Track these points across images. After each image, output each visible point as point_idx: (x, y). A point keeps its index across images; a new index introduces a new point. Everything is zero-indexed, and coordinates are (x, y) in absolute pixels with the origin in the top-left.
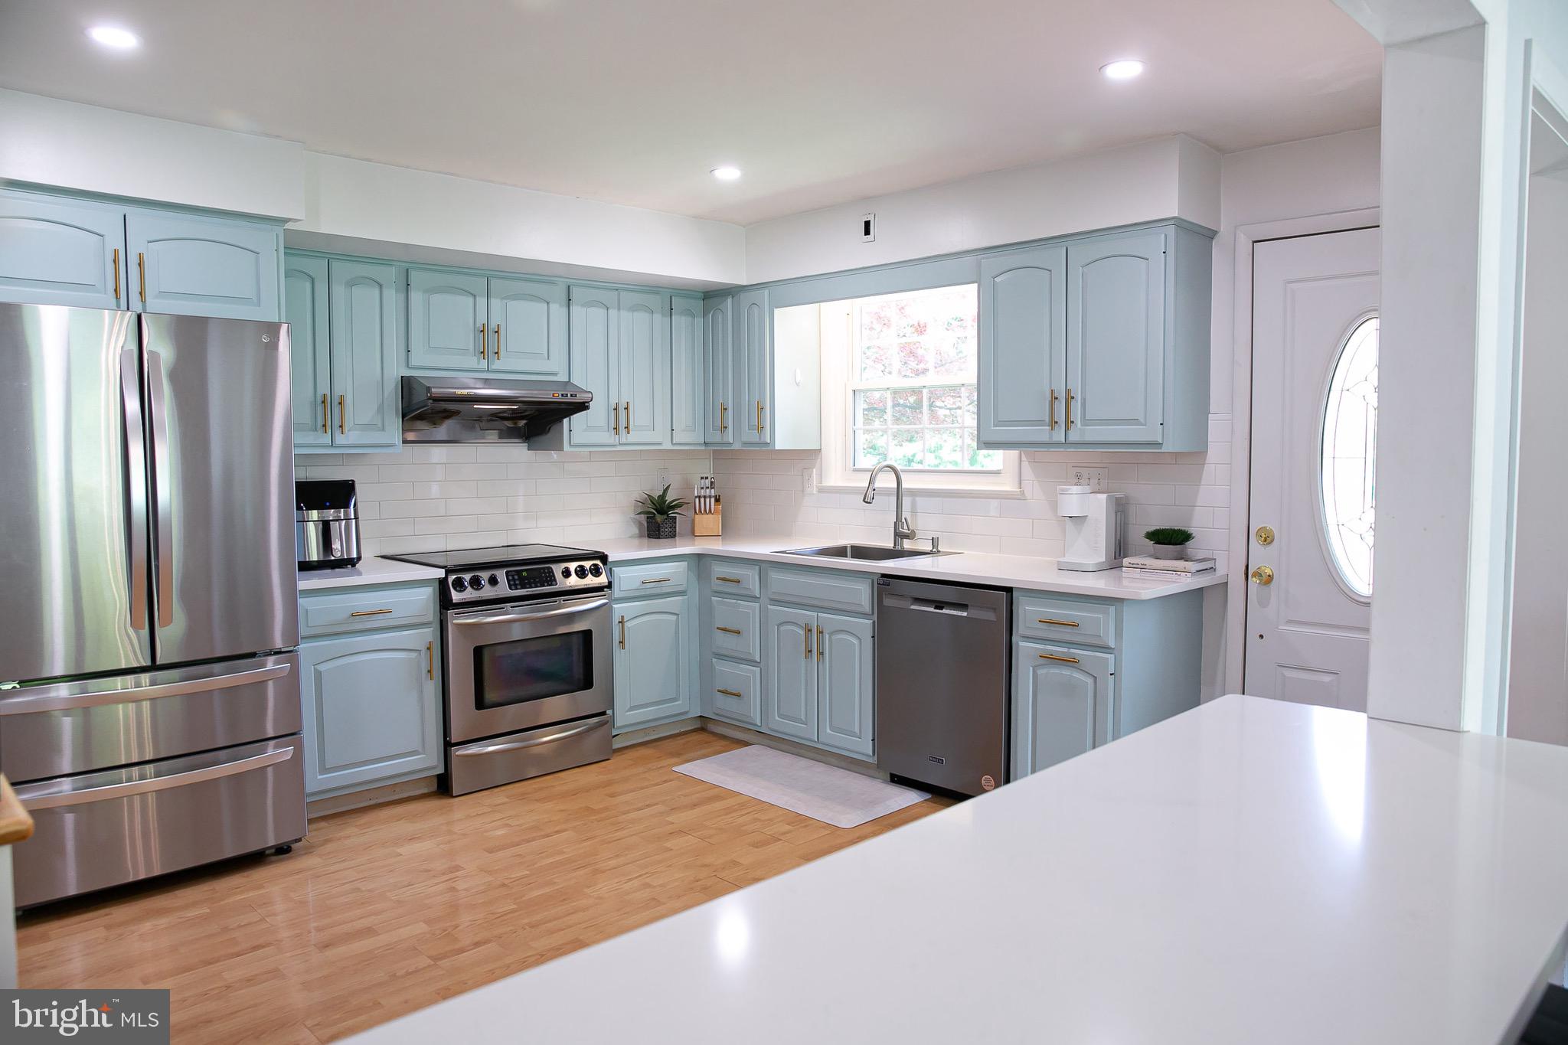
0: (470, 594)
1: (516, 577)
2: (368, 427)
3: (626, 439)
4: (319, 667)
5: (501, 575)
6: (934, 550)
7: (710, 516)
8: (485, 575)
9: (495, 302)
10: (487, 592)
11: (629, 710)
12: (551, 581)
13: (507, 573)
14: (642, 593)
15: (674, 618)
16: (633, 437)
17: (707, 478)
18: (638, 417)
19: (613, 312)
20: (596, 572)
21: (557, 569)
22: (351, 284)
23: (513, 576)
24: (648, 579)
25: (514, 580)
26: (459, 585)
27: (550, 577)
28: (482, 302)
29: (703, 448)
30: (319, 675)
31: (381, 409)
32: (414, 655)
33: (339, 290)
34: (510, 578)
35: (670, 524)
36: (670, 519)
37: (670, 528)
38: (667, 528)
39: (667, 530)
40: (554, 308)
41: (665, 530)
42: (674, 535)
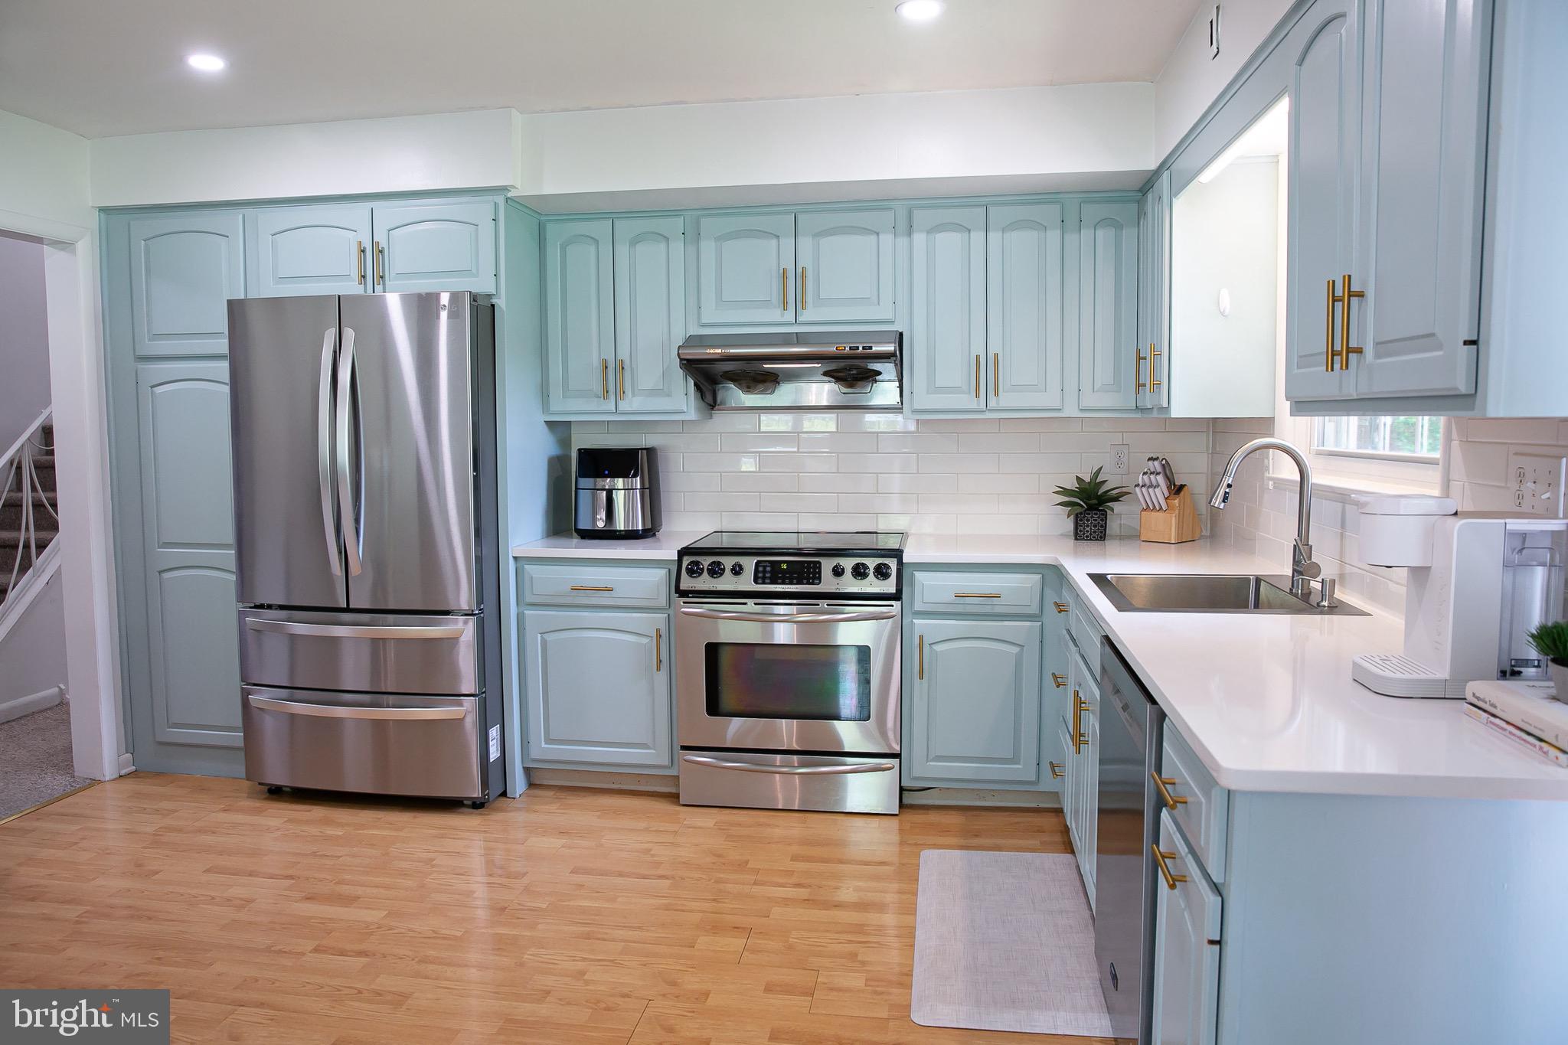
0: (705, 583)
1: (768, 569)
2: (653, 392)
3: (998, 403)
4: (549, 637)
5: (749, 564)
7: (1160, 514)
8: (728, 562)
9: (805, 243)
10: (727, 583)
11: (932, 760)
12: (814, 578)
13: (758, 564)
14: (960, 609)
15: (1015, 650)
16: (1007, 399)
17: (1157, 459)
19: (978, 236)
20: (882, 572)
21: (827, 565)
22: (634, 242)
23: (765, 567)
24: (967, 592)
25: (764, 572)
26: (694, 571)
27: (814, 573)
28: (788, 243)
29: (1138, 415)
30: (544, 643)
31: (665, 374)
32: (645, 641)
33: (622, 250)
34: (761, 569)
35: (1096, 520)
36: (1096, 514)
37: (1095, 526)
38: (1088, 526)
39: (1088, 529)
40: (887, 239)
41: (1084, 529)
42: (1101, 537)
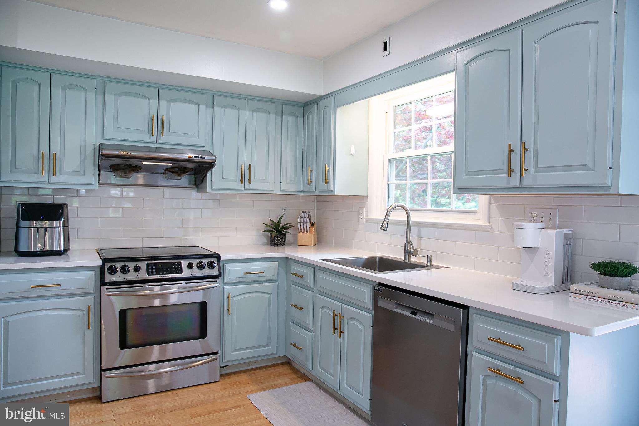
0: (119, 277)
1: (154, 267)
2: (73, 173)
3: (249, 186)
4: (11, 319)
5: (143, 265)
6: (429, 264)
7: (307, 234)
8: (132, 265)
9: (163, 104)
10: (132, 276)
11: (233, 352)
12: (178, 270)
13: (148, 265)
14: (245, 280)
15: (267, 296)
16: (253, 185)
17: (306, 212)
18: (258, 173)
19: (242, 112)
20: (211, 266)
21: (184, 263)
22: (64, 88)
23: (152, 266)
24: (249, 272)
25: (152, 269)
26: (112, 271)
27: (178, 268)
28: (154, 102)
29: (302, 194)
30: (6, 323)
31: (83, 163)
32: (79, 313)
33: (57, 92)
34: (150, 267)
35: (282, 238)
36: (282, 235)
37: (282, 240)
38: (279, 240)
39: (279, 241)
40: (203, 108)
41: (278, 241)
42: (284, 245)
